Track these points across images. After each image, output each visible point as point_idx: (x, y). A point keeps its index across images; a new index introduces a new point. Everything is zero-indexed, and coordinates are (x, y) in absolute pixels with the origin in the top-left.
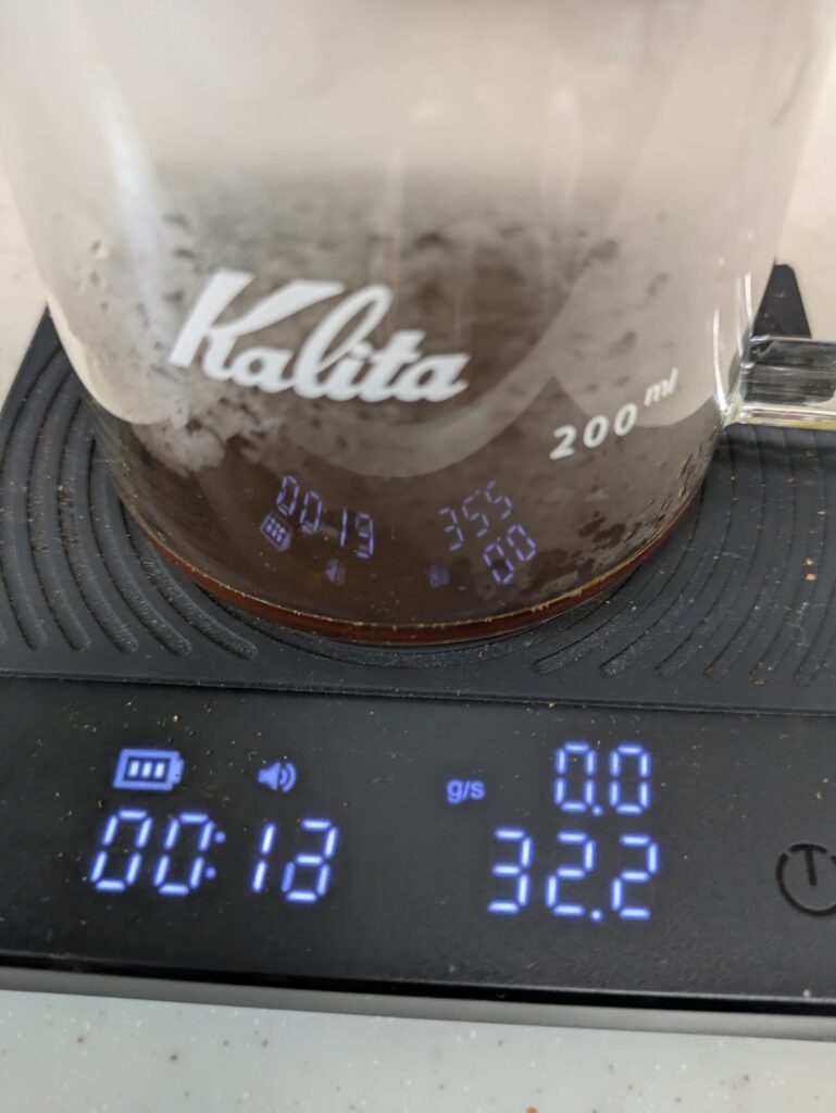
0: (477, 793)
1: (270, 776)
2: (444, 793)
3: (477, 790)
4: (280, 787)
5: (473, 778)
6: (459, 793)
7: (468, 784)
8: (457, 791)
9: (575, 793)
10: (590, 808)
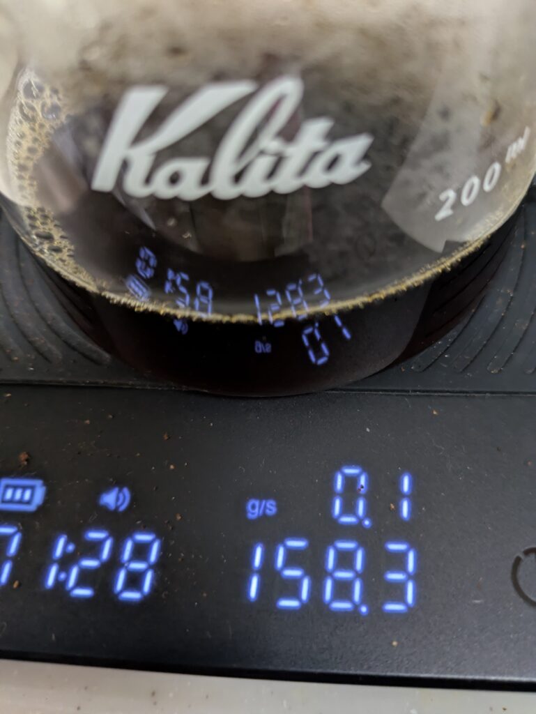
0: (270, 510)
1: (110, 499)
2: (245, 511)
3: (271, 507)
4: (117, 508)
5: (267, 497)
6: (257, 510)
7: (264, 502)
8: (255, 509)
9: (349, 508)
10: (361, 521)
